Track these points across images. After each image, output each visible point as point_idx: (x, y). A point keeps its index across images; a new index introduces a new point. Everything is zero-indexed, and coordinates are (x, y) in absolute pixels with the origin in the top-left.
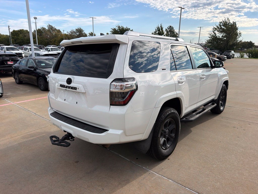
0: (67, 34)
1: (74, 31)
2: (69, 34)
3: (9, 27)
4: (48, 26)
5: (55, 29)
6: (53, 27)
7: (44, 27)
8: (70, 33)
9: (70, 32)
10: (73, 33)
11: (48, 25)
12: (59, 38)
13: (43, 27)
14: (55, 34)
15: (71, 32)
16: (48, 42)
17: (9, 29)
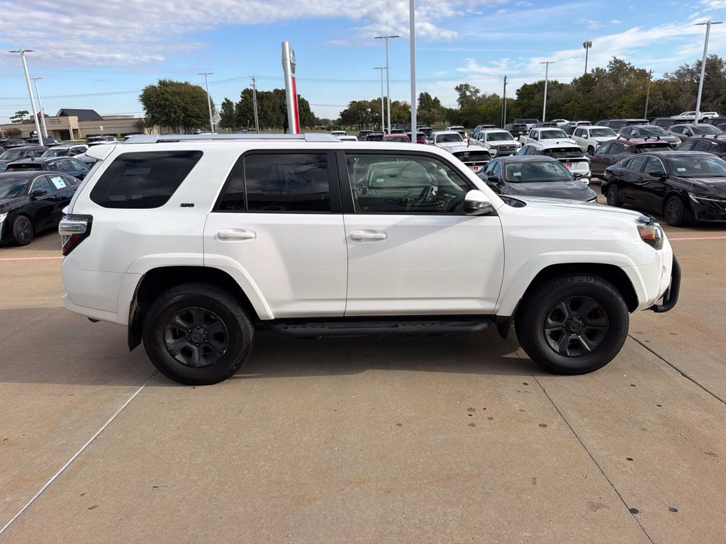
0: (666, 82)
1: (689, 69)
2: (673, 78)
3: (505, 78)
4: (611, 63)
5: (632, 69)
6: (625, 65)
7: (601, 68)
8: (676, 78)
9: (675, 74)
10: (686, 74)
11: (613, 59)
12: (637, 95)
13: (597, 69)
14: (628, 85)
15: (678, 73)
16: (601, 111)
17: (505, 84)
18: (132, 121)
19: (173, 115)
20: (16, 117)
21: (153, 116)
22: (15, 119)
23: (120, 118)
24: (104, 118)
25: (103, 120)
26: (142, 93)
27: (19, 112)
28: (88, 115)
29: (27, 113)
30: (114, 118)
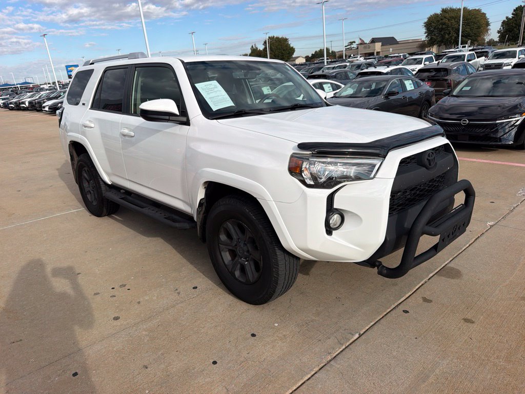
18: (418, 43)
19: (447, 36)
20: (348, 45)
21: (431, 38)
22: (347, 47)
23: (411, 41)
24: (399, 42)
25: (398, 44)
26: (426, 20)
27: (350, 43)
28: (389, 41)
29: (354, 42)
30: (407, 42)
